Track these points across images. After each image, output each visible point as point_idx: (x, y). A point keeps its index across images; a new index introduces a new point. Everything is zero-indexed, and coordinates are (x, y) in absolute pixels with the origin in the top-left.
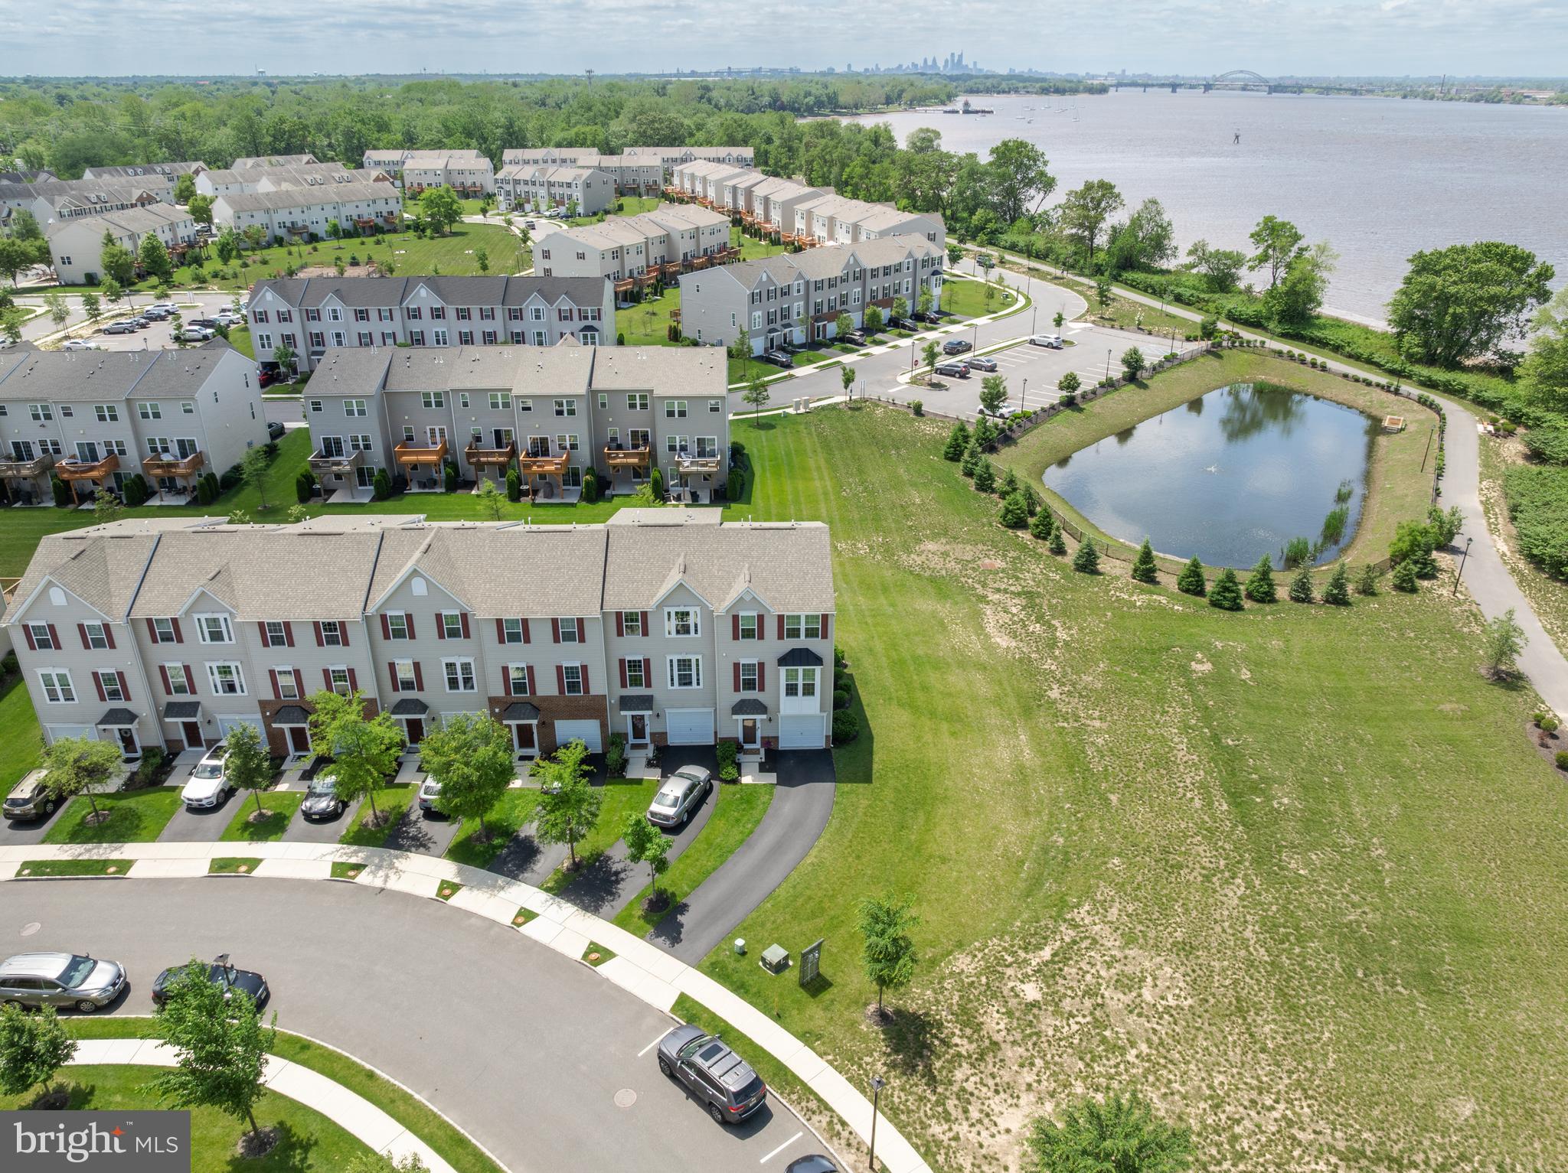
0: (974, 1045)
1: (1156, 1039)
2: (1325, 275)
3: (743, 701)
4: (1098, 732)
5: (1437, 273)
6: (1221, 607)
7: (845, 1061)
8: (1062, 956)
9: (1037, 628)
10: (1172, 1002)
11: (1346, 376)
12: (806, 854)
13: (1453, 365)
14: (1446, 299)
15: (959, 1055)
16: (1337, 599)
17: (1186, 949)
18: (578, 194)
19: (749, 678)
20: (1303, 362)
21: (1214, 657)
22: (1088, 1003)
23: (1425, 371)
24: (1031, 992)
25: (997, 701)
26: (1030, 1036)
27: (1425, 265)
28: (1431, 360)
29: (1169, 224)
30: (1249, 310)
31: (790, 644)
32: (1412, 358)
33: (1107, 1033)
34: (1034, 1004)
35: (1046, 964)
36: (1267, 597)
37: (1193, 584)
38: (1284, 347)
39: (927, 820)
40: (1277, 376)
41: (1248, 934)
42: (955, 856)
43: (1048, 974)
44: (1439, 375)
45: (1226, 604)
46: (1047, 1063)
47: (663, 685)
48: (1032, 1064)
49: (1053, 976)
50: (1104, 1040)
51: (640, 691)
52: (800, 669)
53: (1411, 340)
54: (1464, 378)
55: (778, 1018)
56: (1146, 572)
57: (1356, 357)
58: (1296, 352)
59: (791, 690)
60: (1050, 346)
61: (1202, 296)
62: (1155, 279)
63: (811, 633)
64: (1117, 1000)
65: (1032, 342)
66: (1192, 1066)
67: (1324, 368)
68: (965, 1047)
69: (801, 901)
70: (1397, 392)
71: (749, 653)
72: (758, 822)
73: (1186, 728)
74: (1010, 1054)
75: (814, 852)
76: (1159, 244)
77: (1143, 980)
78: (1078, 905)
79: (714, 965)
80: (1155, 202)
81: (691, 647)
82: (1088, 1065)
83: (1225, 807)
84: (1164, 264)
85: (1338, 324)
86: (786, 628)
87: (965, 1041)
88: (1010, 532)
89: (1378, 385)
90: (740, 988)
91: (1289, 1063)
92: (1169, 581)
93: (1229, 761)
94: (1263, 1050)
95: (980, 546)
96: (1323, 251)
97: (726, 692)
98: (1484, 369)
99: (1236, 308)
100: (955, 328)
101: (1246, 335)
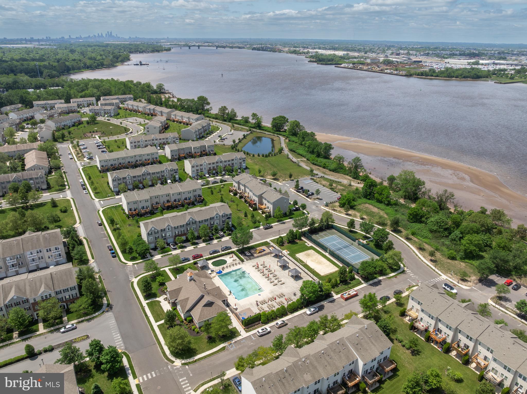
2: (262, 120)
5: (276, 120)
11: (268, 134)
13: (280, 131)
14: (277, 123)
16: (275, 155)
18: (112, 111)
19: (241, 163)
20: (263, 133)
21: (268, 160)
23: (277, 132)
27: (274, 119)
28: (277, 131)
29: (236, 112)
30: (253, 126)
32: (275, 131)
36: (269, 156)
37: (263, 156)
38: (259, 131)
40: (259, 135)
44: (279, 133)
45: (267, 157)
53: (274, 129)
54: (281, 133)
56: (259, 156)
57: (268, 131)
58: (262, 131)
60: (231, 135)
61: (245, 124)
62: (237, 122)
65: (228, 134)
67: (266, 133)
70: (274, 135)
71: (241, 161)
76: (235, 115)
80: (233, 109)
81: (236, 161)
84: (237, 119)
85: (265, 127)
89: (272, 135)
92: (261, 156)
93: (272, 164)
96: (261, 117)
97: (239, 164)
98: (283, 131)
99: (251, 126)
100: (216, 133)
101: (254, 130)
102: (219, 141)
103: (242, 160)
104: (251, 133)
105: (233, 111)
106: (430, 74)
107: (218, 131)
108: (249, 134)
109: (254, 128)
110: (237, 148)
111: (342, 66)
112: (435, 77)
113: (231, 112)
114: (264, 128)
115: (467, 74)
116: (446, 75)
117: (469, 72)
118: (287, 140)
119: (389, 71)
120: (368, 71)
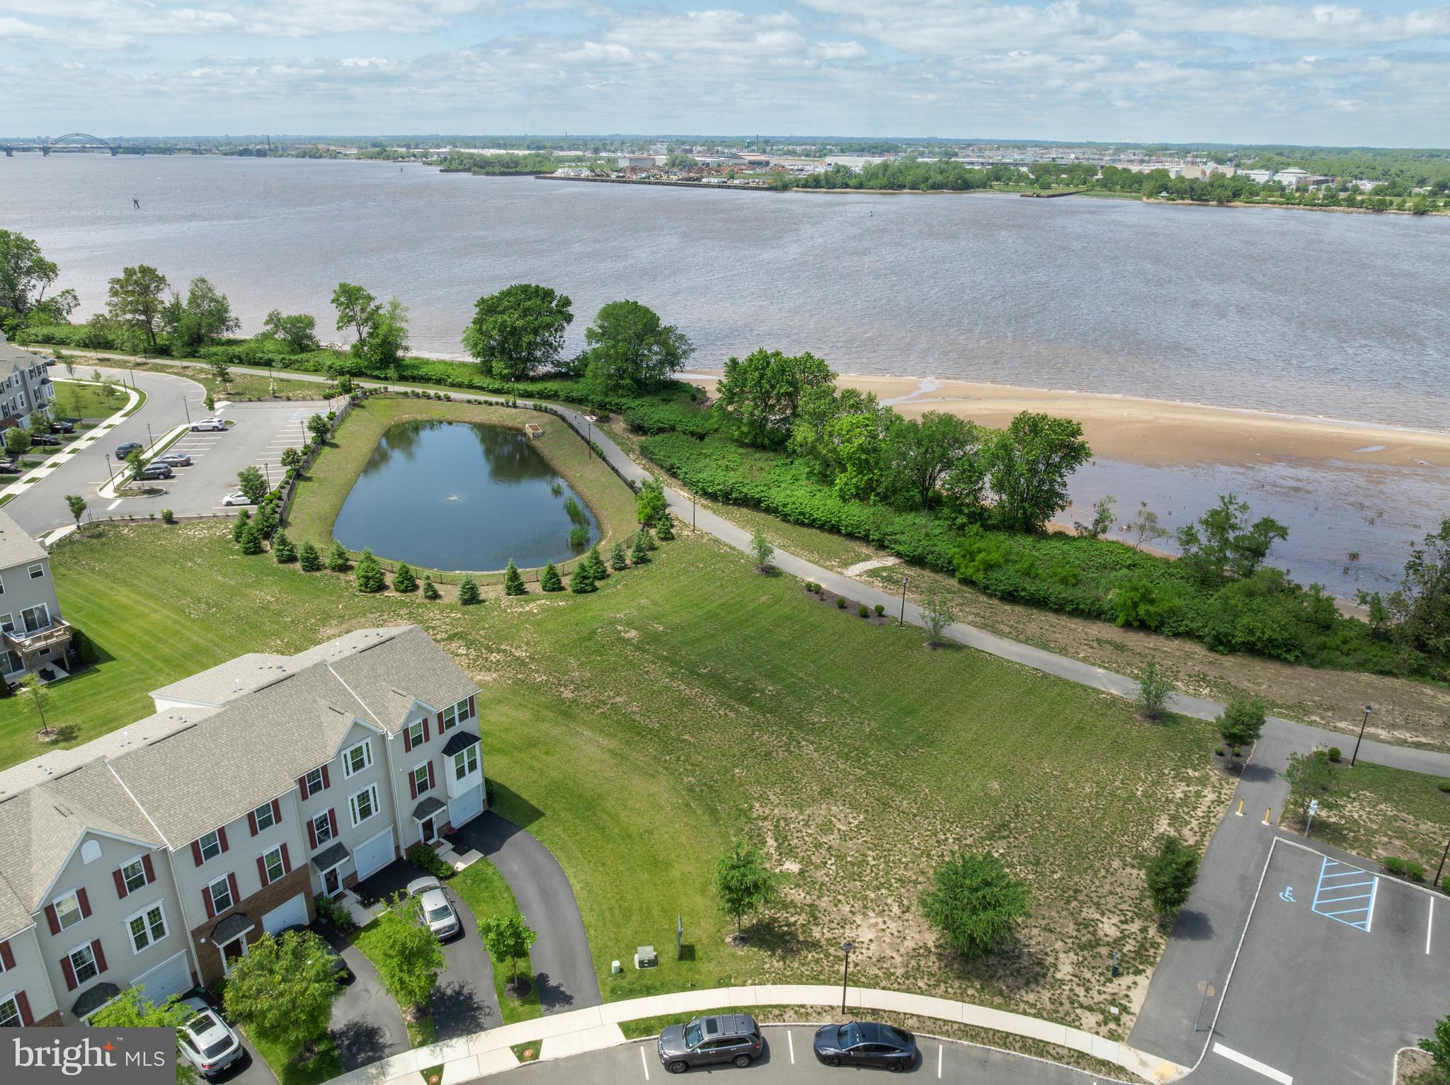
0: (804, 915)
1: (870, 845)
2: (404, 325)
3: (421, 804)
4: (626, 704)
5: (502, 312)
6: (585, 592)
7: (758, 977)
8: (781, 838)
9: (494, 657)
10: (856, 823)
11: (469, 402)
12: (570, 888)
14: (514, 331)
15: (804, 925)
17: (827, 792)
19: (422, 781)
20: (429, 397)
21: (630, 624)
22: (823, 851)
24: (792, 866)
25: (538, 718)
26: (820, 888)
27: (489, 308)
29: (224, 298)
31: (450, 733)
32: (505, 378)
33: (849, 859)
34: (802, 872)
35: (779, 847)
36: (603, 576)
38: (401, 388)
39: (609, 815)
40: (411, 412)
41: (842, 767)
42: (652, 826)
43: (786, 851)
45: (588, 588)
46: (844, 895)
47: (349, 827)
48: (839, 901)
49: (791, 851)
50: (853, 864)
51: (330, 843)
52: (465, 751)
55: (694, 987)
56: (517, 587)
57: (459, 386)
58: (420, 391)
59: (460, 773)
60: (215, 429)
61: (293, 358)
62: (237, 350)
63: (463, 716)
64: (832, 839)
65: (195, 429)
66: (899, 846)
67: (448, 399)
68: (802, 919)
69: (607, 914)
70: (515, 406)
71: (418, 759)
72: (508, 888)
73: (672, 676)
74: (824, 905)
75: (572, 881)
76: (220, 316)
77: (831, 822)
78: (752, 807)
79: (613, 991)
80: (203, 281)
81: (367, 779)
82: (861, 881)
83: (747, 709)
84: (238, 335)
86: (445, 722)
87: (797, 917)
88: (377, 595)
89: (497, 403)
90: (649, 991)
91: (930, 814)
92: (534, 587)
93: (717, 682)
94: (915, 816)
95: (369, 615)
96: (395, 306)
97: (406, 804)
98: (547, 377)
99: (338, 363)
100: (98, 432)
101: (369, 385)
102: (122, 492)
103: (439, 740)
104: (355, 404)
105: (201, 291)
106: (839, 180)
107: (116, 419)
108: (346, 414)
109: (359, 374)
110: (291, 534)
111: (560, 172)
112: (856, 188)
113: (194, 300)
114: (423, 371)
115: (939, 178)
116: (884, 181)
117: (942, 172)
118: (619, 425)
119: (714, 181)
120: (650, 183)
